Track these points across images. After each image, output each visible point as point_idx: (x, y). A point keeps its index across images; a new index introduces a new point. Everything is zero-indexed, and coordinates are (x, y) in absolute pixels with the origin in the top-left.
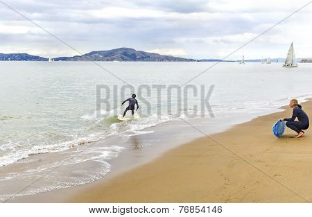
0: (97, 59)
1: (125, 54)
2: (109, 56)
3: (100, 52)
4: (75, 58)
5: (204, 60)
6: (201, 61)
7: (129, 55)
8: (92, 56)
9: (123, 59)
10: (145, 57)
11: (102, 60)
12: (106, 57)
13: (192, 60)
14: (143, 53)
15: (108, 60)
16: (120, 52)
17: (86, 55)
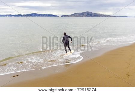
0: (77, 16)
1: (88, 14)
2: (81, 15)
3: (78, 13)
4: (69, 16)
5: (120, 17)
6: (119, 17)
7: (89, 14)
8: (75, 15)
9: (87, 16)
10: (96, 15)
11: (79, 16)
12: (80, 15)
13: (115, 16)
14: (95, 14)
15: (81, 16)
16: (86, 13)
17: (73, 14)
